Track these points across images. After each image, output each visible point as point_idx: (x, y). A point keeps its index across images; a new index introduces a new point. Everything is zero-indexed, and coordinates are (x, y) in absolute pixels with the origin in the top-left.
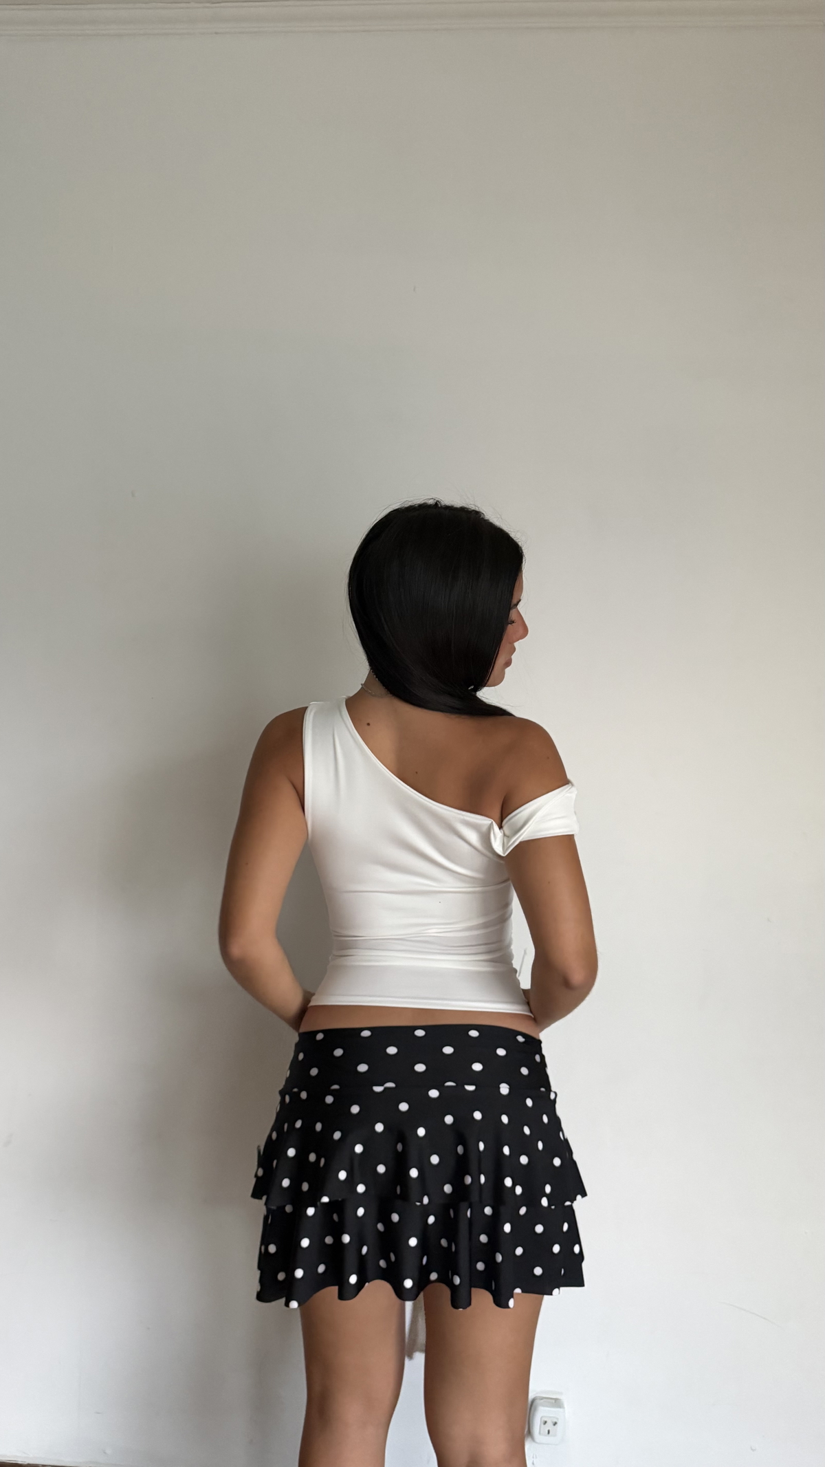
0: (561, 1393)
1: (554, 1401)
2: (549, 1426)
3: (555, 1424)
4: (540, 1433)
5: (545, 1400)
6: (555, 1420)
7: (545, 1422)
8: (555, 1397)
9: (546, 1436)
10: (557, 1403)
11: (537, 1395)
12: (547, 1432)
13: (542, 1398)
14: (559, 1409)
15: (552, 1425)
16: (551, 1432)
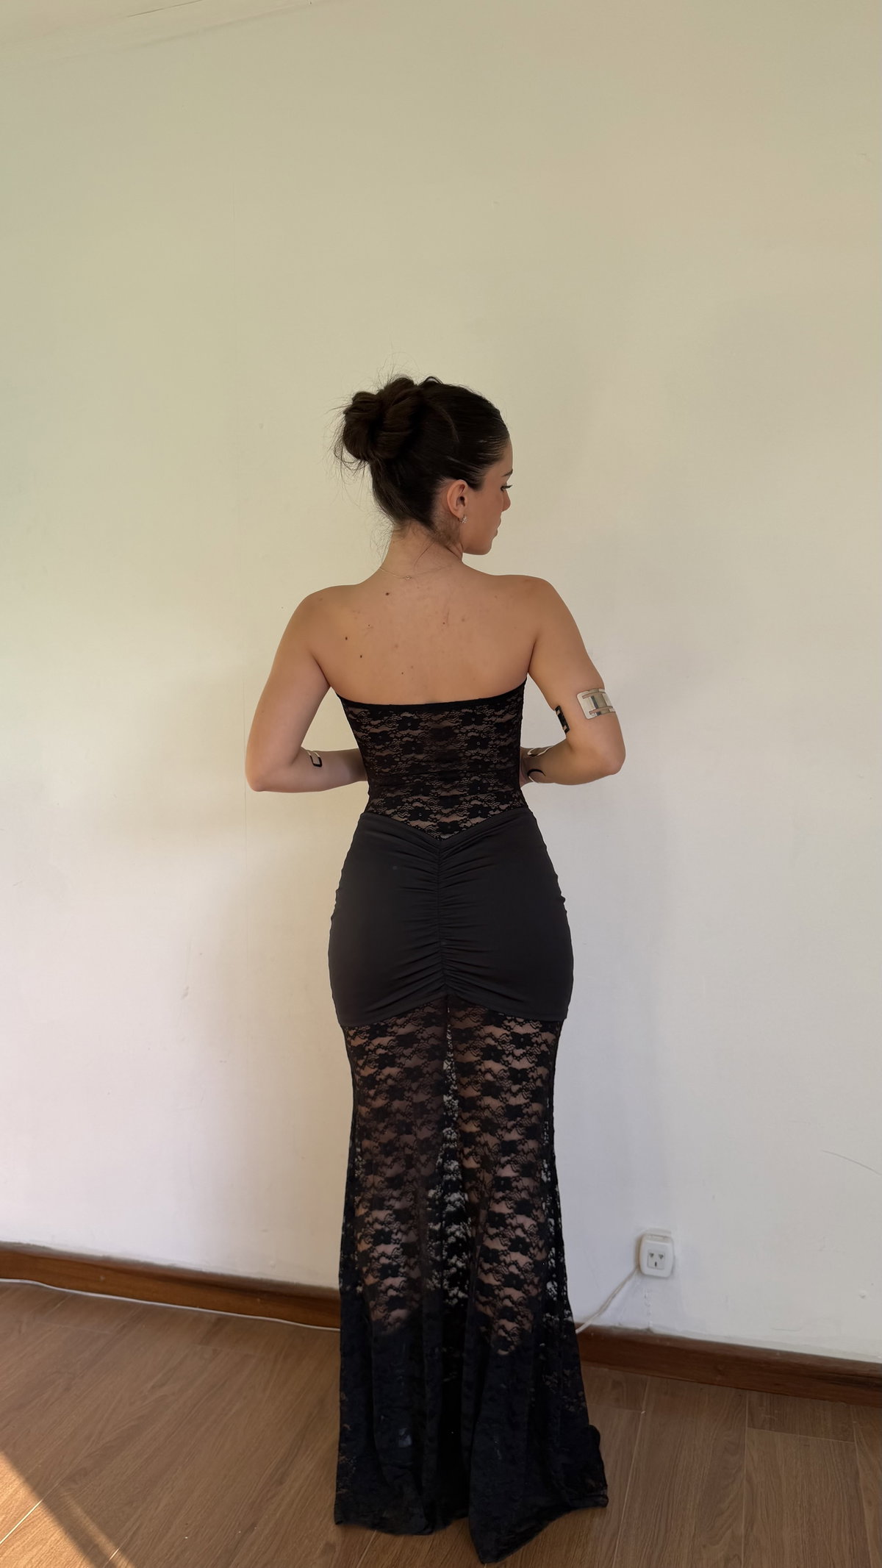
0: (670, 1233)
1: (663, 1238)
2: (656, 1258)
4: (648, 1264)
5: (655, 1237)
6: (661, 1254)
7: (652, 1255)
8: (664, 1235)
9: (652, 1268)
11: (648, 1232)
12: (654, 1264)
13: (652, 1235)
14: (668, 1245)
15: (659, 1257)
16: (658, 1264)
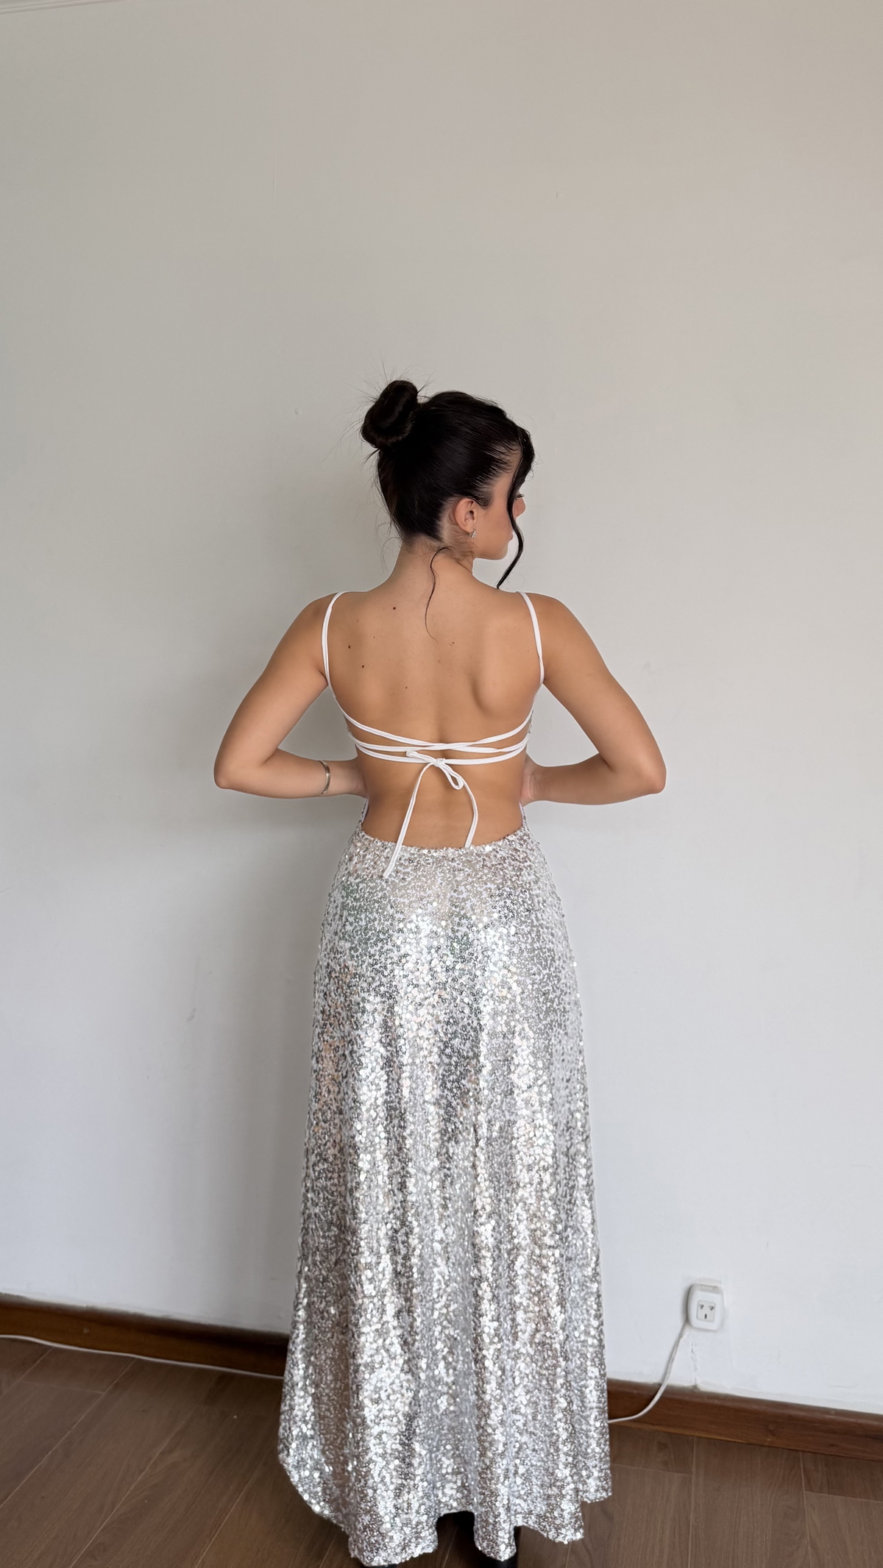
0: (718, 1283)
1: (711, 1289)
2: (706, 1310)
3: (712, 1308)
4: (697, 1317)
5: (703, 1287)
6: (713, 1305)
7: (702, 1306)
8: (714, 1284)
9: (702, 1320)
10: (715, 1289)
11: (697, 1282)
12: (704, 1316)
13: (701, 1285)
14: (718, 1296)
15: (709, 1309)
16: (708, 1317)
